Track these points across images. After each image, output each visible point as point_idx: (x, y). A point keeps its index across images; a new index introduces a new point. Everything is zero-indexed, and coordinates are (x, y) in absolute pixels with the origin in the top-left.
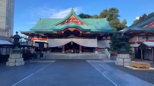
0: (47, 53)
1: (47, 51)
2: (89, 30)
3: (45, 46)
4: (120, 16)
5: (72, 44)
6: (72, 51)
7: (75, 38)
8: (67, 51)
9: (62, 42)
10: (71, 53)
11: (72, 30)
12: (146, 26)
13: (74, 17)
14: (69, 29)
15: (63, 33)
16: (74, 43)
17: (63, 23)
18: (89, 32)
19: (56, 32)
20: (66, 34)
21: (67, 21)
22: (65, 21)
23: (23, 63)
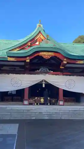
5: (44, 86)
6: (42, 100)
10: (40, 104)
14: (42, 54)
15: (28, 61)
17: (21, 48)
18: (82, 62)
21: (29, 44)
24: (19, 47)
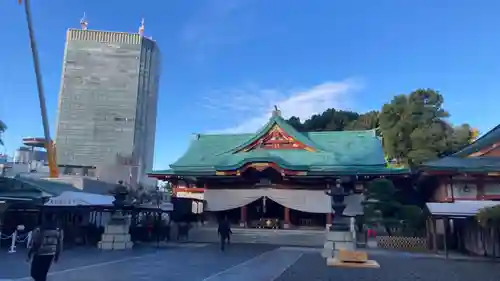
0: (203, 225)
1: (202, 222)
2: (306, 168)
3: (197, 208)
4: (447, 115)
5: (264, 203)
7: (273, 187)
8: (254, 223)
9: (242, 197)
10: (266, 228)
11: (260, 167)
12: (479, 153)
13: (280, 131)
14: (253, 165)
15: (239, 174)
16: (269, 201)
17: (252, 146)
18: (305, 173)
19: (222, 173)
20: (248, 177)
21: (261, 141)
22: (256, 141)
23: (130, 245)
24: (248, 147)
